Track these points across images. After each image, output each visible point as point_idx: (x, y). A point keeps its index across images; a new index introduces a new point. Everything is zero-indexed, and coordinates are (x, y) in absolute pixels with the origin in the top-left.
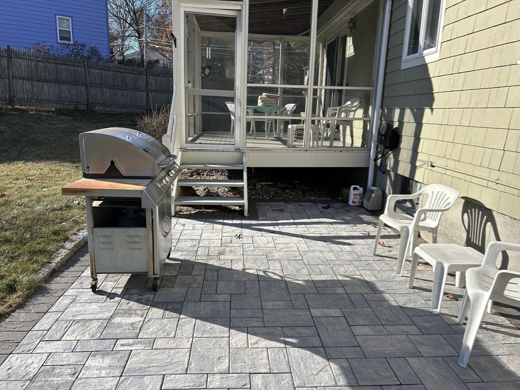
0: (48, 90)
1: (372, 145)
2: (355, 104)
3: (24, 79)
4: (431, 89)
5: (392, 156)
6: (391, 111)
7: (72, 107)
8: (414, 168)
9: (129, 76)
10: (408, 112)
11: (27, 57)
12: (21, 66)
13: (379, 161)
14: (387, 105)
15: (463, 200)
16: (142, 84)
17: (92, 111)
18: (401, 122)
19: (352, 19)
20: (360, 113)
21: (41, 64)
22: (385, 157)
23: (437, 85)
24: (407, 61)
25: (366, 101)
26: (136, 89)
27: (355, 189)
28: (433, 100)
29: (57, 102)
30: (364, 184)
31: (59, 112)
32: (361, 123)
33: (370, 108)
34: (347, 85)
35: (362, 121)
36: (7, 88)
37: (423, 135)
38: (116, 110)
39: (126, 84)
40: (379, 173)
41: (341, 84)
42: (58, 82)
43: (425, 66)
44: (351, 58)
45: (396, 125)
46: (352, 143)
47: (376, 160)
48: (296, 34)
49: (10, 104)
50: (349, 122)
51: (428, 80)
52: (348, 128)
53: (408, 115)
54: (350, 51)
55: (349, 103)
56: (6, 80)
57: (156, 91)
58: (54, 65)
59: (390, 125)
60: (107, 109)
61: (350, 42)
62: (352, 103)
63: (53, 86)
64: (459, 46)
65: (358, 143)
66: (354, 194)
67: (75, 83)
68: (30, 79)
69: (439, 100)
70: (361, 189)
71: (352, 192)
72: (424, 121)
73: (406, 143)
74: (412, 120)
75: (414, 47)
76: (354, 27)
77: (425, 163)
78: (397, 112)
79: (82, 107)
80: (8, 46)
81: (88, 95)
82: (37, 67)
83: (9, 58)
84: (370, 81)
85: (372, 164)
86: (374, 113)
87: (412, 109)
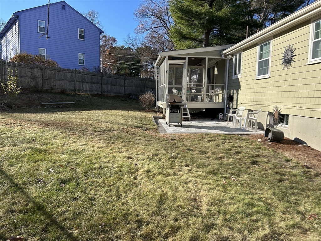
0: (88, 86)
1: (225, 101)
2: (219, 89)
3: (80, 82)
4: (240, 84)
5: (231, 103)
6: (230, 91)
7: (96, 93)
8: (237, 105)
9: (118, 80)
10: (235, 90)
11: (82, 73)
12: (79, 77)
13: (228, 105)
14: (229, 89)
15: (248, 110)
16: (122, 83)
17: (103, 95)
18: (233, 94)
19: (216, 62)
20: (221, 92)
21: (86, 76)
22: (229, 104)
23: (241, 83)
24: (234, 77)
25: (223, 88)
26: (120, 85)
27: (221, 114)
28: (240, 87)
29: (91, 91)
30: (223, 113)
31: (92, 95)
32: (221, 95)
33: (224, 90)
34: (215, 83)
35: (221, 94)
36: (74, 85)
37: (239, 96)
38: (112, 94)
39: (116, 83)
40: (228, 109)
41: (213, 83)
42: (92, 83)
43: (238, 79)
44: (216, 74)
45: (232, 95)
46: (219, 101)
47: (227, 105)
48: (195, 65)
49: (75, 92)
50: (218, 95)
51: (239, 82)
52: (217, 96)
53: (235, 91)
54: (216, 72)
55: (217, 89)
56: (74, 82)
57: (128, 86)
58: (90, 76)
59: (230, 95)
60: (109, 94)
61: (216, 69)
62: (218, 89)
63: (89, 84)
64: (245, 75)
65: (221, 101)
66: (221, 116)
67: (97, 83)
68: (82, 82)
69: (242, 87)
70: (223, 114)
71: (220, 115)
72: (239, 93)
73: (235, 99)
74: (236, 93)
75: (235, 74)
76: (217, 65)
77: (240, 103)
78: (232, 91)
79: (100, 93)
80: (75, 69)
81: (102, 88)
82: (85, 77)
83: (76, 73)
84: (223, 82)
85: (225, 106)
86: (225, 92)
87: (236, 90)
